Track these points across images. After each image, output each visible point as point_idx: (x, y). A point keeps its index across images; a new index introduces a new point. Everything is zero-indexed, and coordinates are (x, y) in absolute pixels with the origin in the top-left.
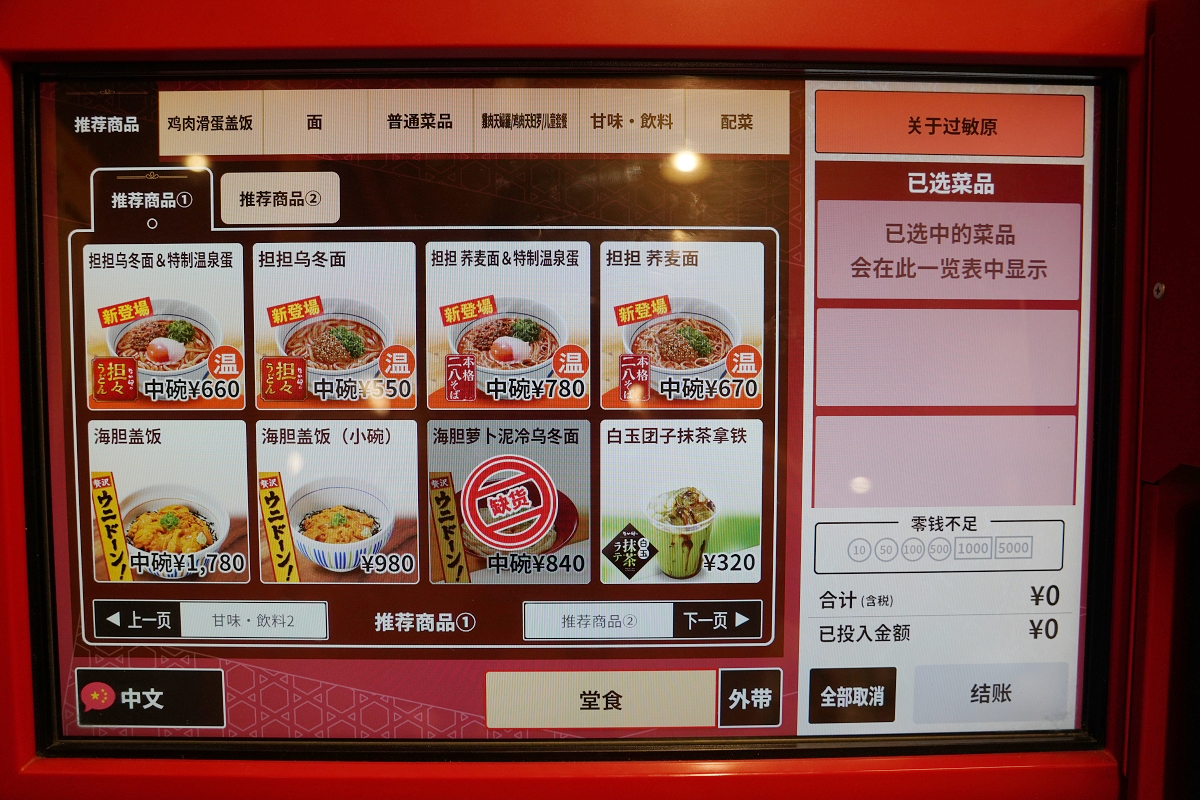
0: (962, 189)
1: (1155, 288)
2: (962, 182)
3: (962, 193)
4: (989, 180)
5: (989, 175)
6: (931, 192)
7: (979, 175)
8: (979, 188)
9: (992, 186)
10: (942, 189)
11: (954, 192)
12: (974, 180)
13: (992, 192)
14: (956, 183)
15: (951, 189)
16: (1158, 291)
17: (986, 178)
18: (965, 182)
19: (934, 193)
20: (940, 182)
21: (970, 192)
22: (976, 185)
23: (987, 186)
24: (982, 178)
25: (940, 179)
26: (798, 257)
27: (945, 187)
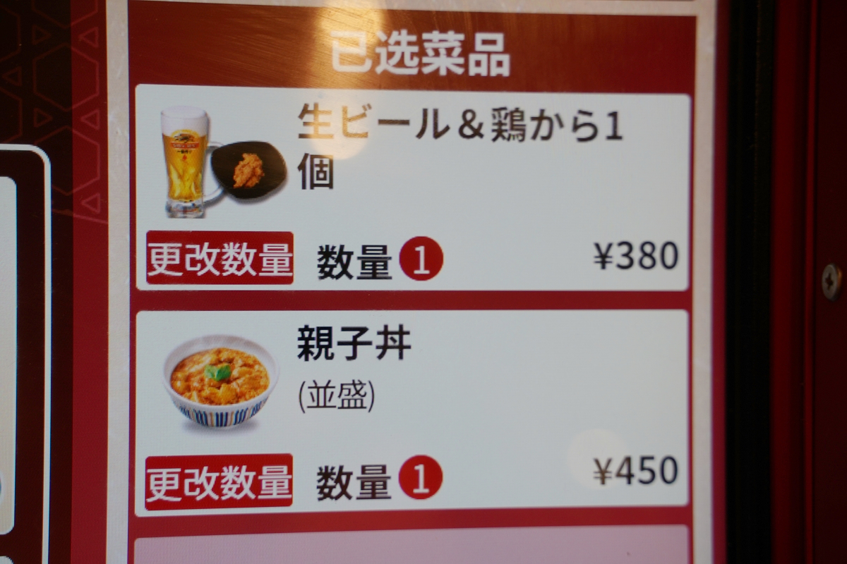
0: (444, 64)
1: (825, 276)
2: (443, 52)
3: (443, 72)
4: (500, 47)
5: (499, 37)
6: (379, 70)
7: (480, 37)
8: (478, 64)
9: (506, 59)
10: (401, 64)
11: (426, 70)
12: (468, 48)
13: (505, 71)
14: (430, 52)
15: (421, 65)
16: (830, 282)
17: (493, 42)
18: (449, 51)
19: (385, 72)
20: (398, 50)
21: (460, 71)
22: (473, 58)
23: (495, 58)
24: (485, 42)
25: (398, 43)
26: (93, 203)
27: (407, 61)
